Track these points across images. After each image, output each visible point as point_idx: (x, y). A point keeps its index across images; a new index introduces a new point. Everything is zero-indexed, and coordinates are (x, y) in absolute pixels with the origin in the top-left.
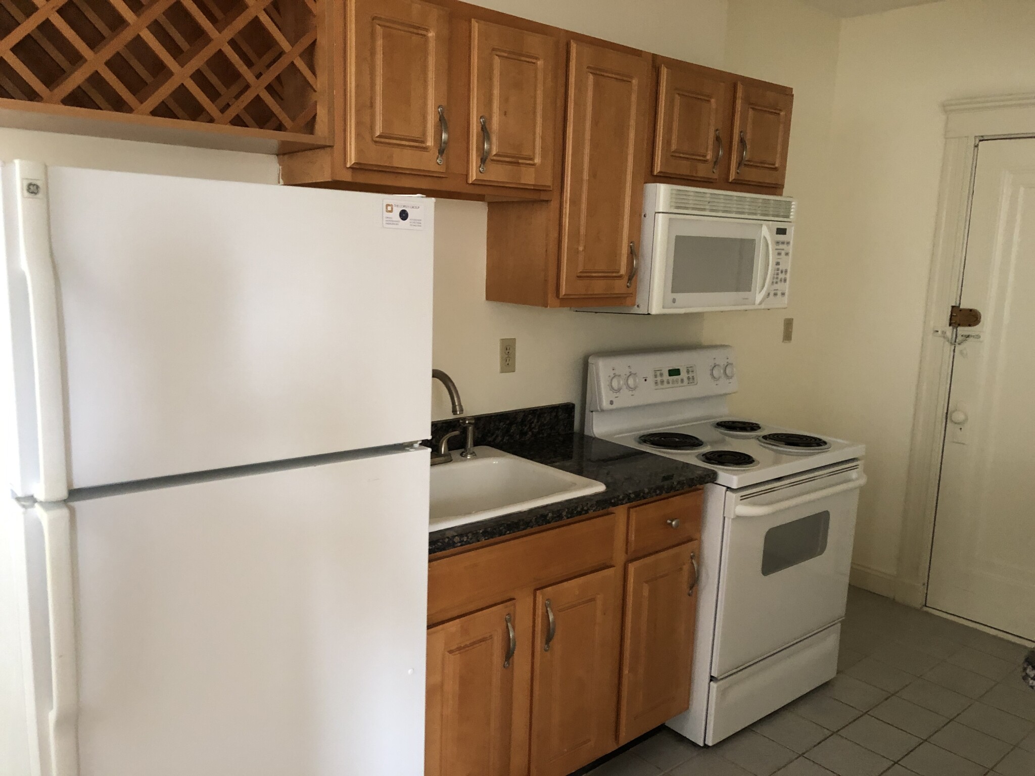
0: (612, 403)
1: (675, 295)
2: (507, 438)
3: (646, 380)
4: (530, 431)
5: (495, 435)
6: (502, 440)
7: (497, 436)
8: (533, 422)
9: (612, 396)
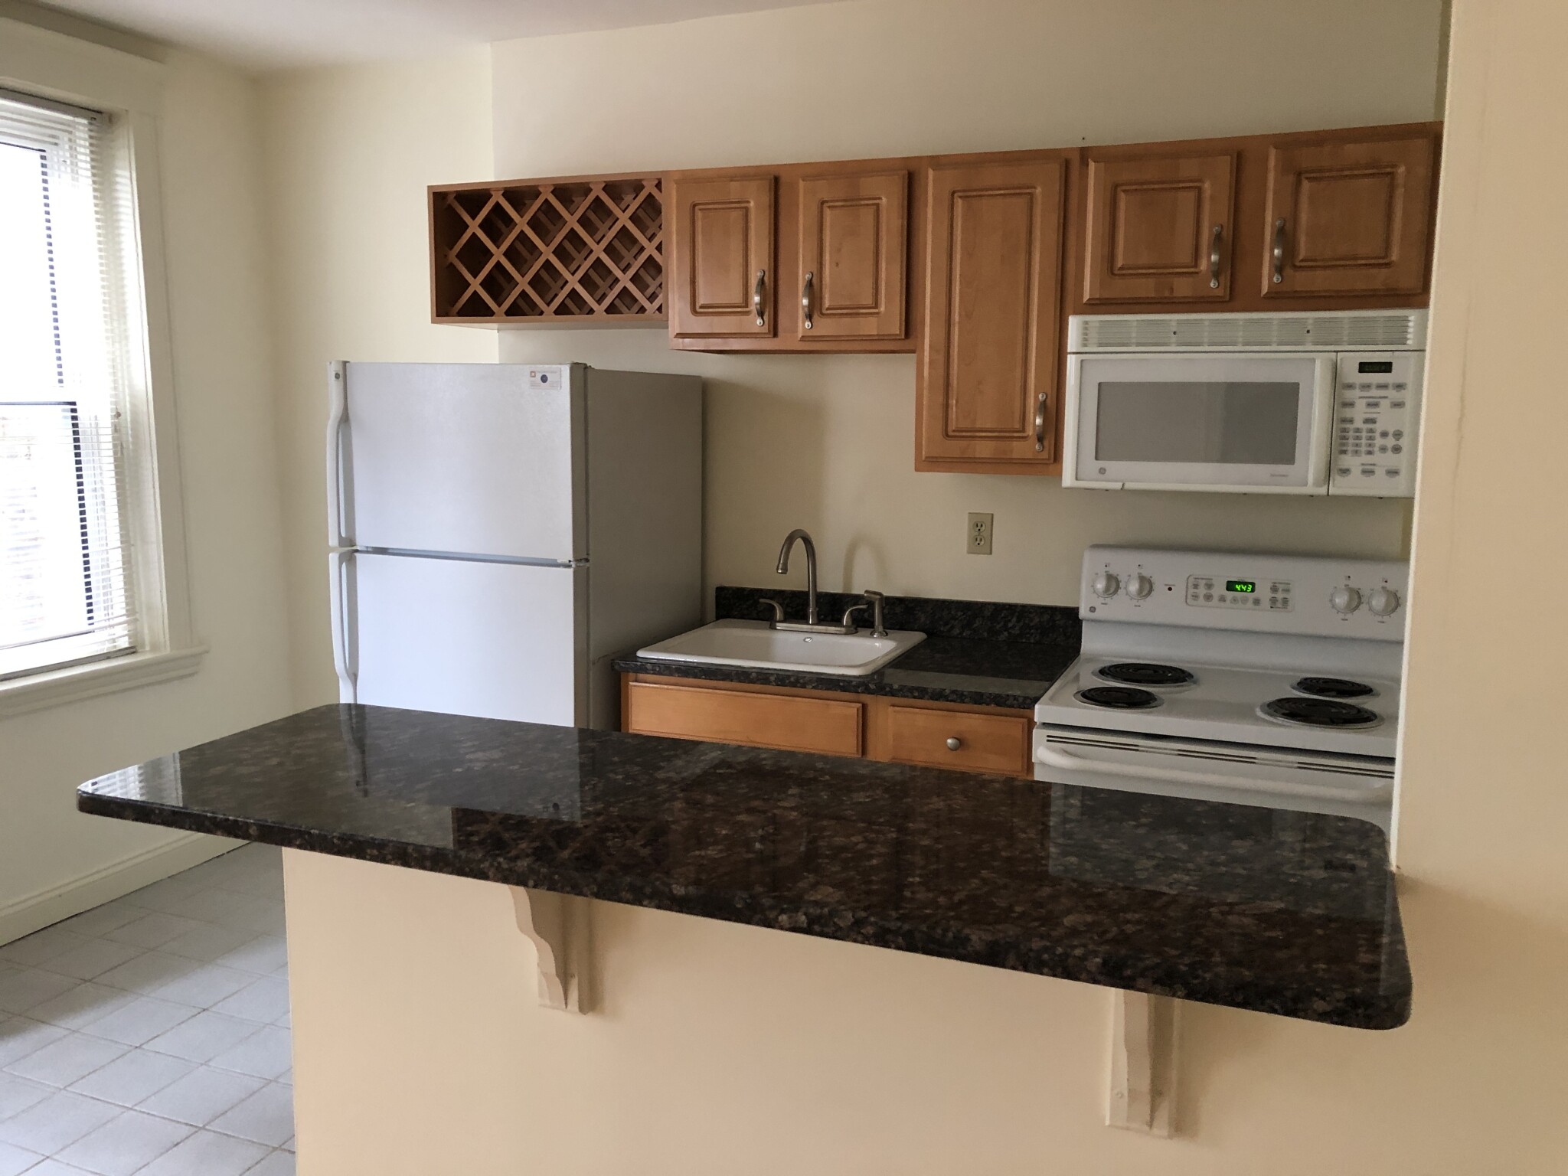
0: (1093, 609)
1: (1101, 464)
2: (969, 632)
3: (1170, 589)
4: (1005, 631)
5: (949, 626)
6: (961, 633)
7: (953, 627)
8: (1010, 621)
9: (1097, 602)
